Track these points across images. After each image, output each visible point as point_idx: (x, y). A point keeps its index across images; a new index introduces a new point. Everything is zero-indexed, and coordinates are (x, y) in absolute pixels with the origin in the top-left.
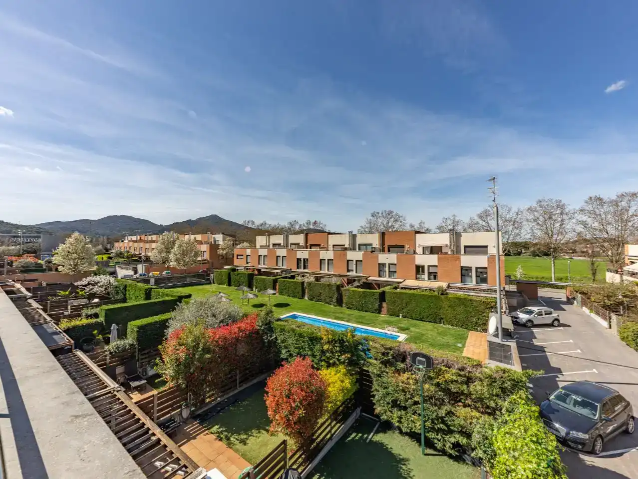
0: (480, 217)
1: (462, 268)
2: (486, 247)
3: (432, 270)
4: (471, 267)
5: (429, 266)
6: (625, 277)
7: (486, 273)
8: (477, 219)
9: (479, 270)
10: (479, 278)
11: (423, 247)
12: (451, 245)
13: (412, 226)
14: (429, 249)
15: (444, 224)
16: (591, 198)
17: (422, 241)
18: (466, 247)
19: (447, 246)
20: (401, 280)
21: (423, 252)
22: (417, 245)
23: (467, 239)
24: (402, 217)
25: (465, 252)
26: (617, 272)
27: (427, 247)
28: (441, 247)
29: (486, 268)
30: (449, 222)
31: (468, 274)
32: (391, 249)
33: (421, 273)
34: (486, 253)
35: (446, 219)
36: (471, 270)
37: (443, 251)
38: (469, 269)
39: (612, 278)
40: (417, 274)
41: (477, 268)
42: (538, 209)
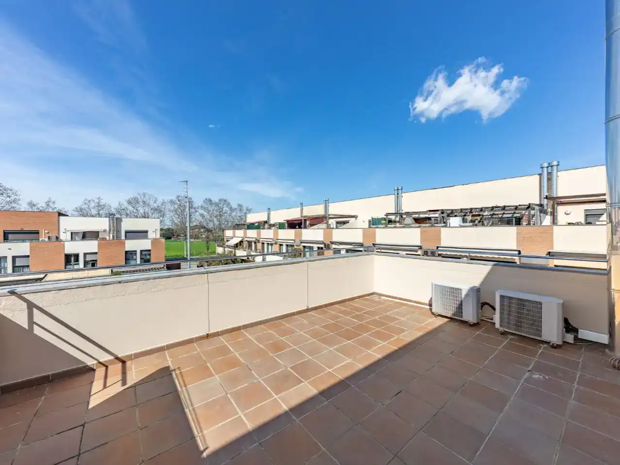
0: (129, 202)
1: (126, 252)
2: (146, 232)
3: (89, 258)
4: (136, 251)
5: (85, 254)
6: (226, 249)
7: (150, 255)
8: (125, 205)
9: (143, 253)
10: (143, 260)
11: (72, 233)
12: (110, 230)
13: (32, 204)
14: (81, 236)
15: (85, 206)
16: (206, 199)
17: (68, 225)
18: (126, 232)
19: (105, 231)
20: (42, 276)
21: (72, 238)
22: (62, 230)
23: (127, 224)
24: (11, 190)
25: (126, 237)
26: (222, 246)
27: (77, 233)
28: (98, 232)
29: (150, 250)
30: (92, 205)
31: (133, 258)
32: (10, 236)
33: (73, 262)
34: (146, 237)
35: (89, 201)
36: (136, 254)
37: (100, 236)
38: (134, 253)
39: (220, 250)
40: (66, 265)
41: (141, 251)
42: (178, 202)
